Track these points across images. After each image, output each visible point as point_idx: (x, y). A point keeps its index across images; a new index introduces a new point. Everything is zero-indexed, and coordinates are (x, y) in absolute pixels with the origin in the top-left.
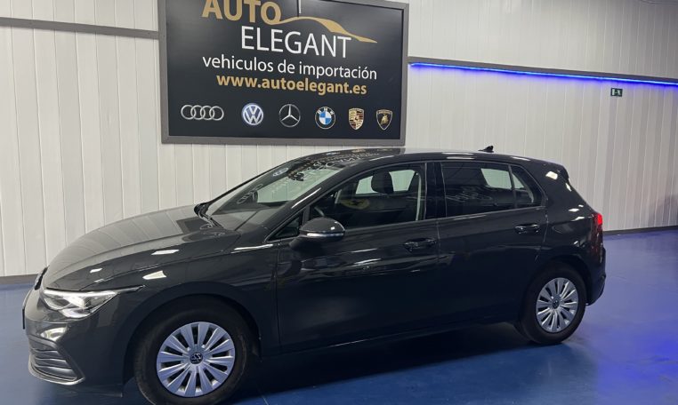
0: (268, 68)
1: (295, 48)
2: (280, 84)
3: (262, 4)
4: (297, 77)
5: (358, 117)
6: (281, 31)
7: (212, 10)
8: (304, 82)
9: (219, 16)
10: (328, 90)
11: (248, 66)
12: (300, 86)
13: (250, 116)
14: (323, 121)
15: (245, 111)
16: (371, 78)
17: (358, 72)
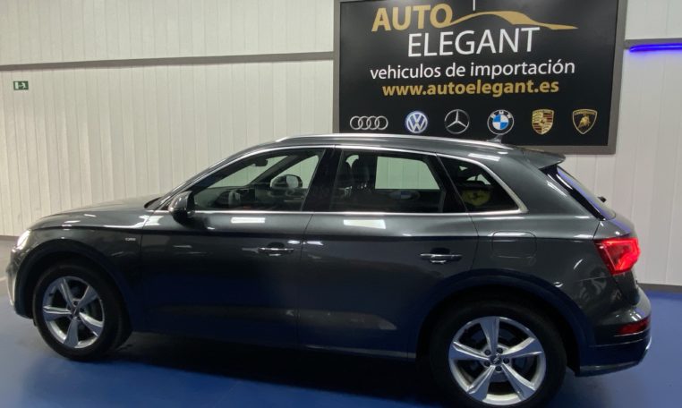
0: (435, 74)
1: (468, 48)
2: (448, 88)
3: (432, 7)
4: (467, 79)
5: (545, 120)
6: (451, 33)
7: (381, 23)
8: (476, 85)
9: (388, 28)
10: (506, 91)
11: (414, 74)
12: (470, 89)
13: (414, 125)
14: (497, 125)
15: (408, 120)
16: (566, 72)
17: (547, 66)
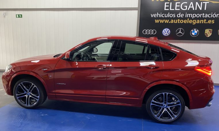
0: (173, 16)
1: (185, 8)
2: (178, 21)
4: (184, 18)
5: (209, 32)
6: (179, 3)
8: (187, 20)
9: (157, 0)
10: (197, 22)
11: (166, 16)
12: (185, 22)
13: (165, 33)
14: (193, 34)
15: (164, 31)
16: (217, 17)
17: (211, 15)
